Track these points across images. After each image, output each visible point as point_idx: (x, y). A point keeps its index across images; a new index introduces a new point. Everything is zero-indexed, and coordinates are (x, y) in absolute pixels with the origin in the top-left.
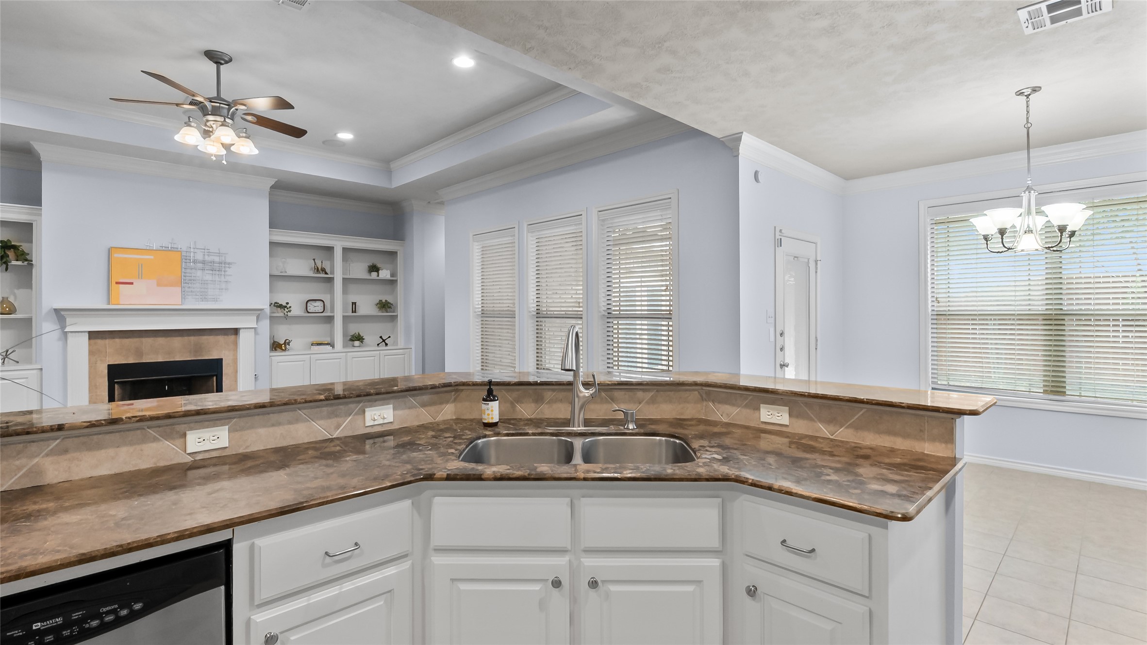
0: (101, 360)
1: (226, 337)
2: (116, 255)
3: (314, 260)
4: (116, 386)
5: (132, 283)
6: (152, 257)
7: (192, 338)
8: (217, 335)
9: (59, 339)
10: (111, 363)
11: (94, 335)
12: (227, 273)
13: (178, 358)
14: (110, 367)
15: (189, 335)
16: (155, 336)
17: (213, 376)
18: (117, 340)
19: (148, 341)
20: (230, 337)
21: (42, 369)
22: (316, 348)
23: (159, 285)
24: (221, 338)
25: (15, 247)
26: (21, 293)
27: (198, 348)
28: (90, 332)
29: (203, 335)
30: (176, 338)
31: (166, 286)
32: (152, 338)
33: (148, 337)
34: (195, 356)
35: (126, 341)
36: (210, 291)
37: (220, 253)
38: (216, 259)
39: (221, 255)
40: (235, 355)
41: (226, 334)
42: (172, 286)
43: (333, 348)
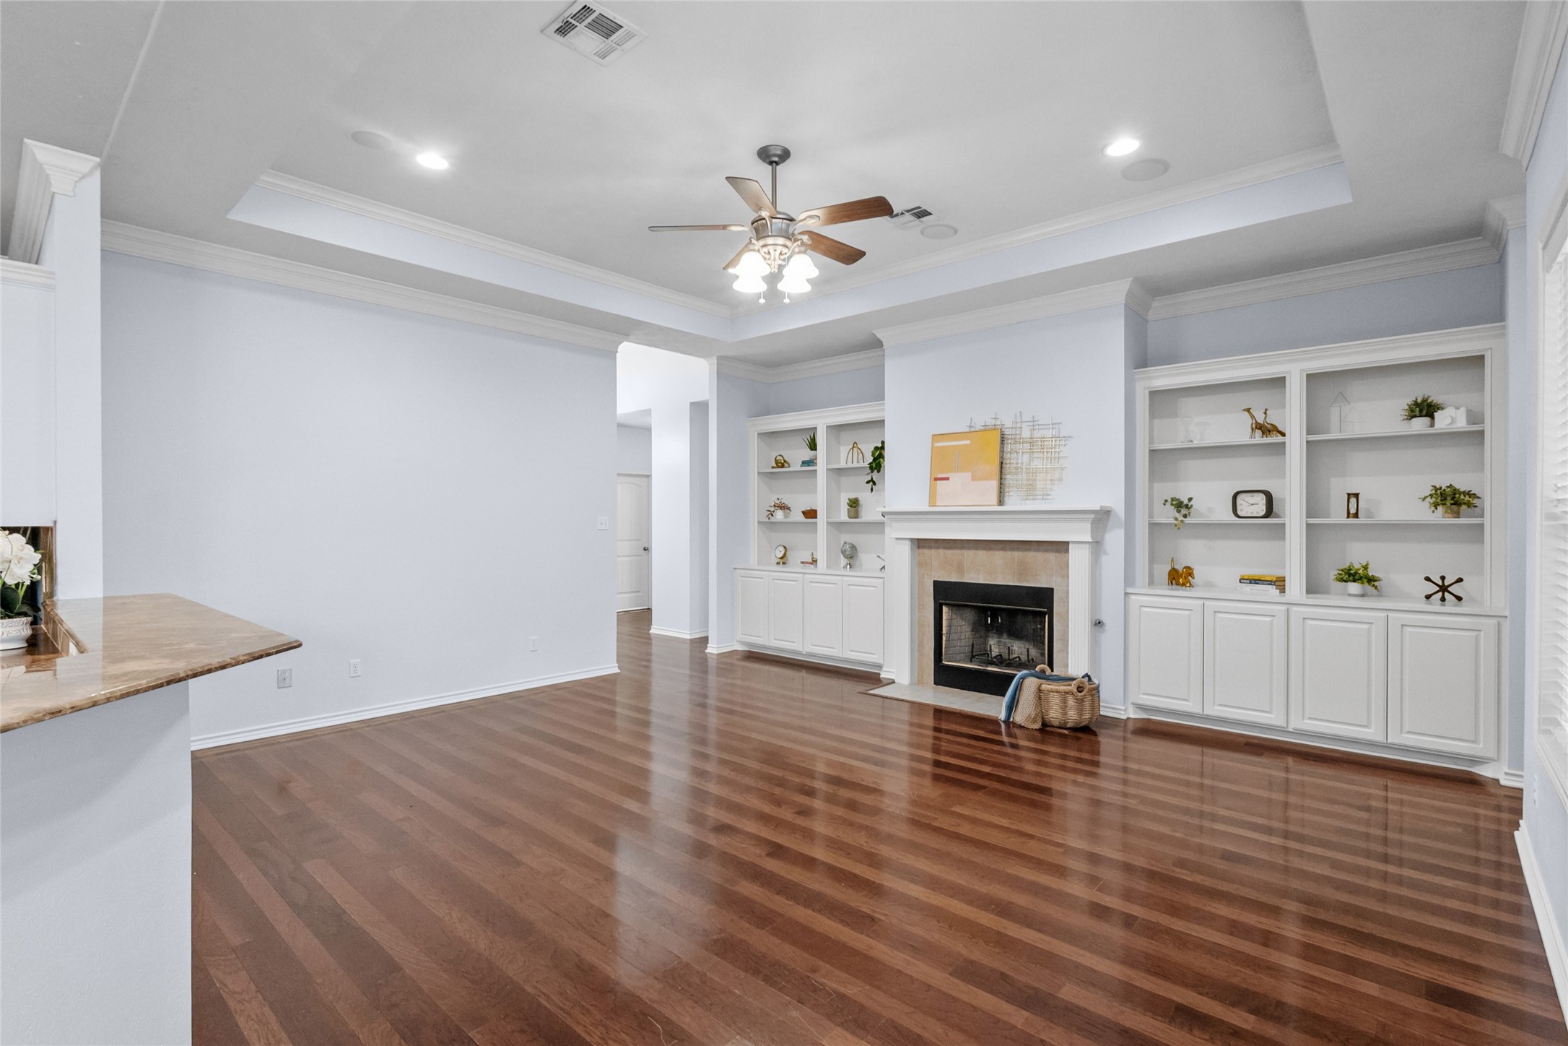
0: (927, 574)
1: (1058, 555)
2: (938, 444)
4: (945, 609)
5: (947, 479)
6: (968, 442)
7: (1016, 554)
8: (1046, 551)
10: (935, 579)
11: (920, 544)
12: (1061, 454)
13: (1000, 581)
14: (936, 583)
15: (1012, 549)
16: (976, 549)
18: (941, 551)
19: (969, 554)
20: (1063, 555)
22: (1248, 588)
23: (974, 479)
24: (1051, 557)
27: (1023, 569)
28: (912, 541)
29: (1029, 550)
30: (998, 552)
31: (981, 479)
32: (973, 551)
33: (969, 549)
34: (1019, 580)
35: (949, 552)
36: (1039, 485)
37: (1051, 424)
38: (1048, 434)
39: (1053, 426)
40: (1068, 585)
41: (1058, 551)
42: (986, 479)
43: (1284, 592)
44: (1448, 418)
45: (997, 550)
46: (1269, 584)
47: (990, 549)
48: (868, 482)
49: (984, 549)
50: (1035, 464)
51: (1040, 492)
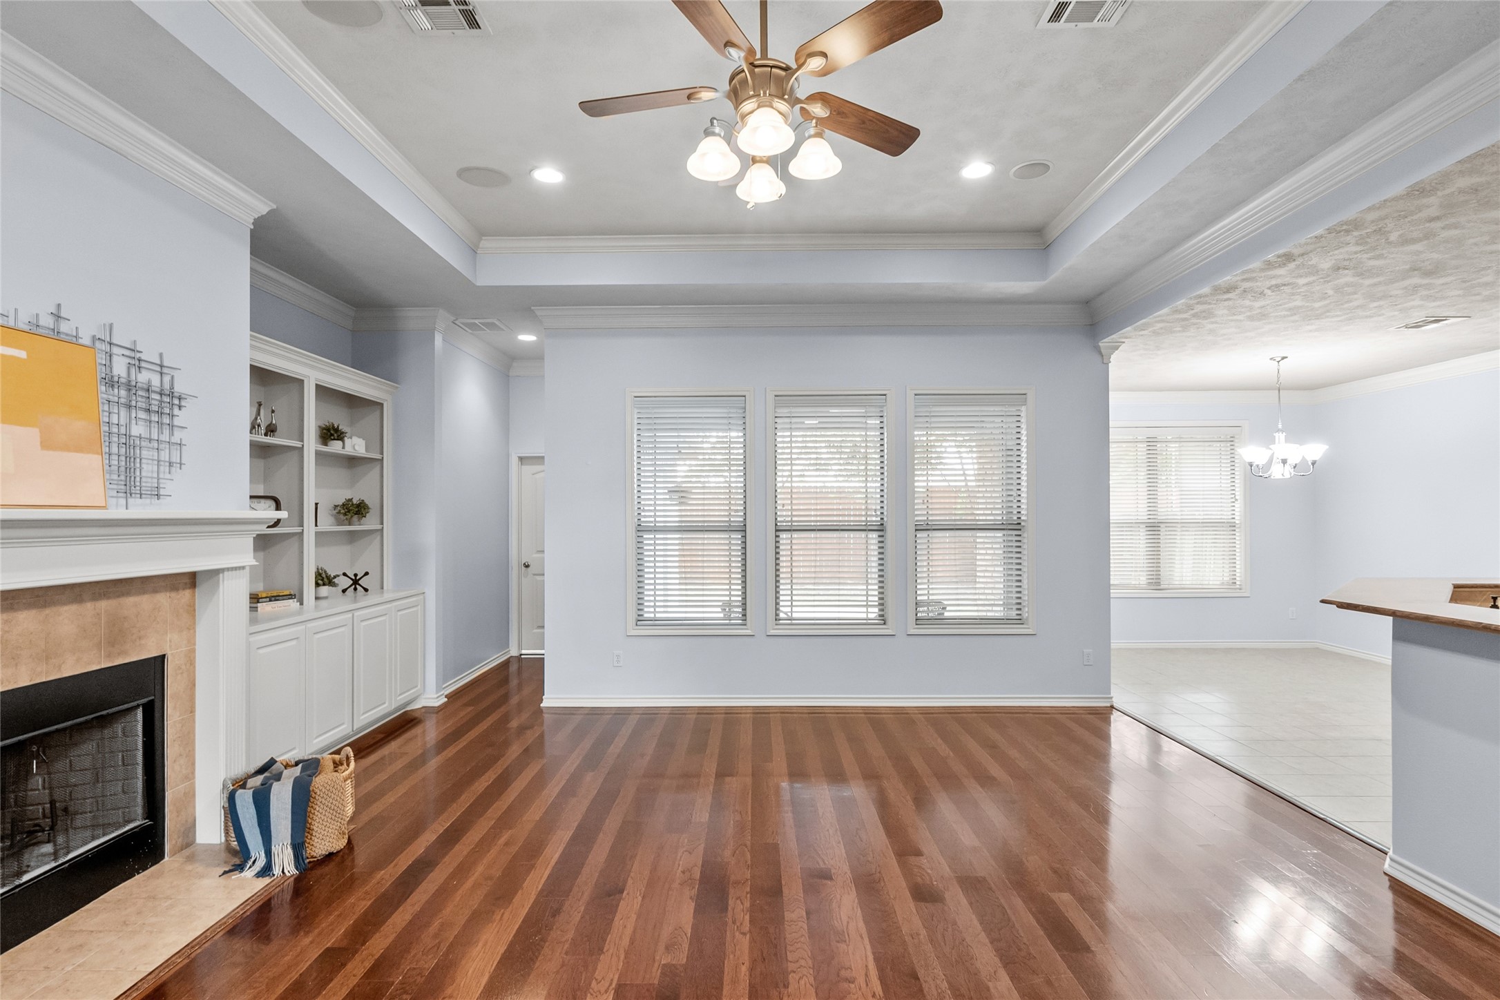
1: (173, 594)
3: (260, 405)
6: (22, 354)
7: (104, 604)
8: (155, 591)
12: (176, 422)
13: (70, 668)
15: (95, 598)
17: (138, 706)
20: (181, 593)
23: (47, 444)
24: (163, 599)
27: (116, 634)
29: (128, 594)
30: (66, 608)
31: (66, 448)
34: (109, 656)
36: (148, 469)
37: (161, 366)
38: (156, 381)
39: (165, 370)
40: (191, 642)
41: (174, 588)
42: (79, 449)
43: (302, 604)
44: (355, 445)
45: (65, 604)
46: (289, 599)
47: (45, 605)
49: (29, 606)
50: (137, 430)
51: (148, 483)
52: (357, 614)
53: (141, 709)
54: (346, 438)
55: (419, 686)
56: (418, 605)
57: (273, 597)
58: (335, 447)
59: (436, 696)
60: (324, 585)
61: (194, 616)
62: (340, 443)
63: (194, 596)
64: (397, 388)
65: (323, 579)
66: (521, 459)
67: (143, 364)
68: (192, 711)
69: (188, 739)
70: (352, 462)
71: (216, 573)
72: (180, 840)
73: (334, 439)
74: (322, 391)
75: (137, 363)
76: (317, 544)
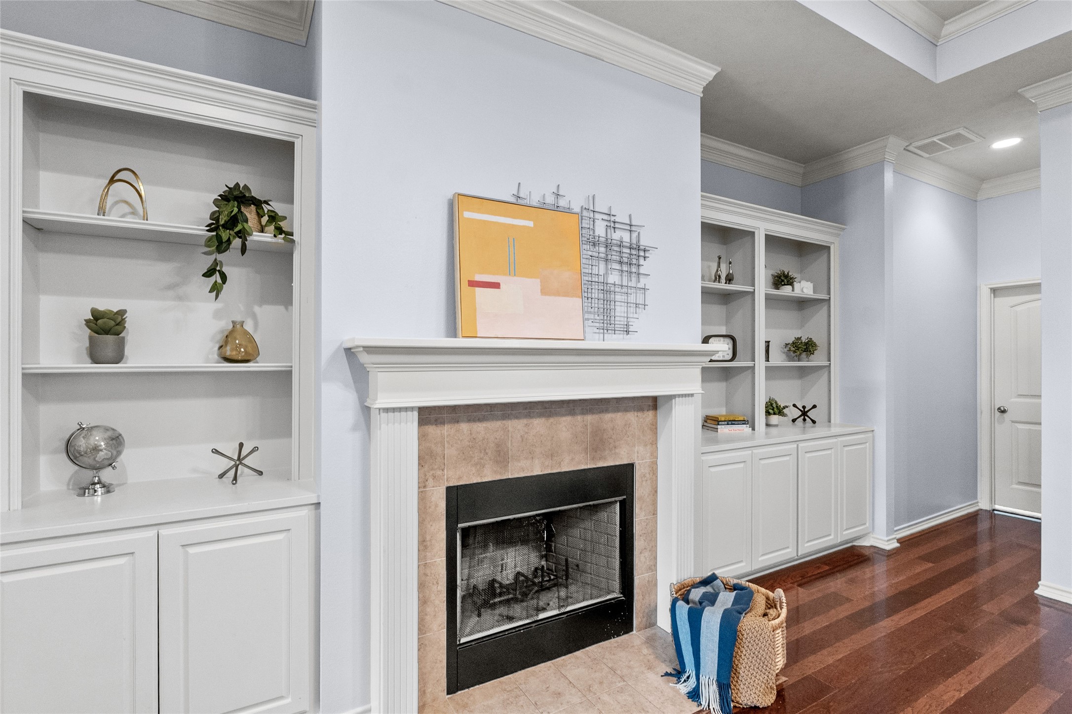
0: (434, 477)
1: (640, 414)
2: (467, 214)
3: (720, 258)
5: (496, 285)
6: (530, 224)
7: (590, 418)
8: (626, 410)
9: (355, 428)
10: (451, 483)
11: (421, 416)
12: (642, 270)
13: (567, 465)
14: (452, 492)
15: (584, 412)
16: (529, 416)
17: (616, 502)
18: (464, 427)
19: (516, 426)
20: (646, 413)
21: (318, 504)
23: (545, 291)
24: (633, 418)
25: (258, 203)
26: (268, 313)
27: (598, 442)
28: (422, 411)
29: (607, 411)
30: (564, 419)
31: (557, 293)
32: (524, 421)
33: (517, 418)
34: (593, 459)
35: (480, 428)
36: (620, 310)
37: (631, 225)
38: (626, 237)
39: (633, 228)
40: (654, 455)
41: (641, 409)
42: (566, 294)
43: (753, 429)
44: (804, 288)
45: (563, 415)
46: (743, 424)
47: (550, 415)
48: (209, 273)
49: (541, 415)
50: (614, 278)
51: (620, 321)
52: (801, 445)
53: (618, 504)
54: (795, 283)
55: (867, 524)
56: (866, 443)
57: (730, 421)
58: (786, 290)
59: (886, 539)
60: (774, 414)
61: (656, 433)
62: (789, 287)
63: (656, 416)
64: (844, 229)
65: (773, 409)
66: (995, 291)
67: (617, 225)
68: (655, 513)
69: (652, 536)
70: (802, 304)
71: (670, 398)
72: (645, 619)
73: (785, 285)
74: (772, 241)
75: (612, 225)
76: (768, 378)
